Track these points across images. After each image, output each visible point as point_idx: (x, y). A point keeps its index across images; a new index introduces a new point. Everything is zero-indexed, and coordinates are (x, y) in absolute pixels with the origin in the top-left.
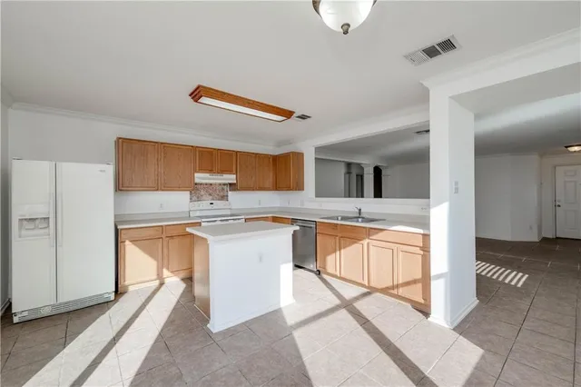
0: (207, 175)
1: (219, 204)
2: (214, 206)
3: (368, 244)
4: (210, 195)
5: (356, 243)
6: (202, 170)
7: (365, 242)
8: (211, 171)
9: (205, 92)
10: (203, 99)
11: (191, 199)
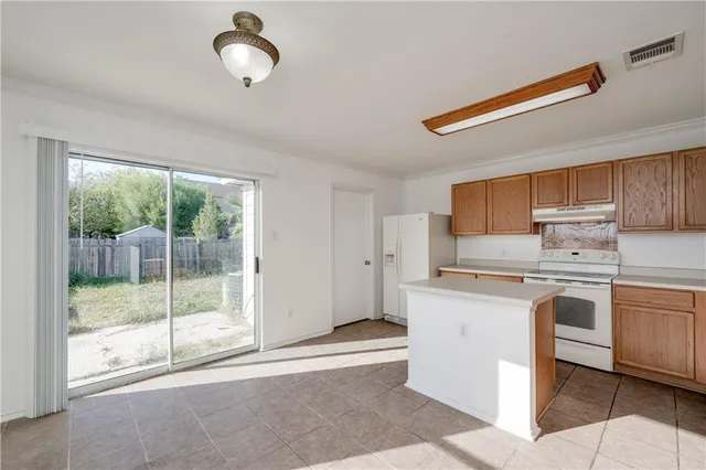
0: (554, 210)
2: (576, 258)
6: (544, 205)
8: (559, 204)
9: (432, 124)
10: (439, 130)
11: (543, 245)
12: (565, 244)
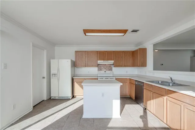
0: (102, 61)
1: (108, 72)
2: (106, 73)
3: (166, 99)
4: (105, 68)
5: (160, 97)
6: (100, 59)
7: (165, 98)
8: (104, 59)
9: (86, 31)
10: (87, 34)
11: (98, 70)
12: (103, 70)
